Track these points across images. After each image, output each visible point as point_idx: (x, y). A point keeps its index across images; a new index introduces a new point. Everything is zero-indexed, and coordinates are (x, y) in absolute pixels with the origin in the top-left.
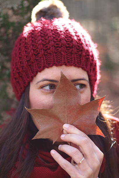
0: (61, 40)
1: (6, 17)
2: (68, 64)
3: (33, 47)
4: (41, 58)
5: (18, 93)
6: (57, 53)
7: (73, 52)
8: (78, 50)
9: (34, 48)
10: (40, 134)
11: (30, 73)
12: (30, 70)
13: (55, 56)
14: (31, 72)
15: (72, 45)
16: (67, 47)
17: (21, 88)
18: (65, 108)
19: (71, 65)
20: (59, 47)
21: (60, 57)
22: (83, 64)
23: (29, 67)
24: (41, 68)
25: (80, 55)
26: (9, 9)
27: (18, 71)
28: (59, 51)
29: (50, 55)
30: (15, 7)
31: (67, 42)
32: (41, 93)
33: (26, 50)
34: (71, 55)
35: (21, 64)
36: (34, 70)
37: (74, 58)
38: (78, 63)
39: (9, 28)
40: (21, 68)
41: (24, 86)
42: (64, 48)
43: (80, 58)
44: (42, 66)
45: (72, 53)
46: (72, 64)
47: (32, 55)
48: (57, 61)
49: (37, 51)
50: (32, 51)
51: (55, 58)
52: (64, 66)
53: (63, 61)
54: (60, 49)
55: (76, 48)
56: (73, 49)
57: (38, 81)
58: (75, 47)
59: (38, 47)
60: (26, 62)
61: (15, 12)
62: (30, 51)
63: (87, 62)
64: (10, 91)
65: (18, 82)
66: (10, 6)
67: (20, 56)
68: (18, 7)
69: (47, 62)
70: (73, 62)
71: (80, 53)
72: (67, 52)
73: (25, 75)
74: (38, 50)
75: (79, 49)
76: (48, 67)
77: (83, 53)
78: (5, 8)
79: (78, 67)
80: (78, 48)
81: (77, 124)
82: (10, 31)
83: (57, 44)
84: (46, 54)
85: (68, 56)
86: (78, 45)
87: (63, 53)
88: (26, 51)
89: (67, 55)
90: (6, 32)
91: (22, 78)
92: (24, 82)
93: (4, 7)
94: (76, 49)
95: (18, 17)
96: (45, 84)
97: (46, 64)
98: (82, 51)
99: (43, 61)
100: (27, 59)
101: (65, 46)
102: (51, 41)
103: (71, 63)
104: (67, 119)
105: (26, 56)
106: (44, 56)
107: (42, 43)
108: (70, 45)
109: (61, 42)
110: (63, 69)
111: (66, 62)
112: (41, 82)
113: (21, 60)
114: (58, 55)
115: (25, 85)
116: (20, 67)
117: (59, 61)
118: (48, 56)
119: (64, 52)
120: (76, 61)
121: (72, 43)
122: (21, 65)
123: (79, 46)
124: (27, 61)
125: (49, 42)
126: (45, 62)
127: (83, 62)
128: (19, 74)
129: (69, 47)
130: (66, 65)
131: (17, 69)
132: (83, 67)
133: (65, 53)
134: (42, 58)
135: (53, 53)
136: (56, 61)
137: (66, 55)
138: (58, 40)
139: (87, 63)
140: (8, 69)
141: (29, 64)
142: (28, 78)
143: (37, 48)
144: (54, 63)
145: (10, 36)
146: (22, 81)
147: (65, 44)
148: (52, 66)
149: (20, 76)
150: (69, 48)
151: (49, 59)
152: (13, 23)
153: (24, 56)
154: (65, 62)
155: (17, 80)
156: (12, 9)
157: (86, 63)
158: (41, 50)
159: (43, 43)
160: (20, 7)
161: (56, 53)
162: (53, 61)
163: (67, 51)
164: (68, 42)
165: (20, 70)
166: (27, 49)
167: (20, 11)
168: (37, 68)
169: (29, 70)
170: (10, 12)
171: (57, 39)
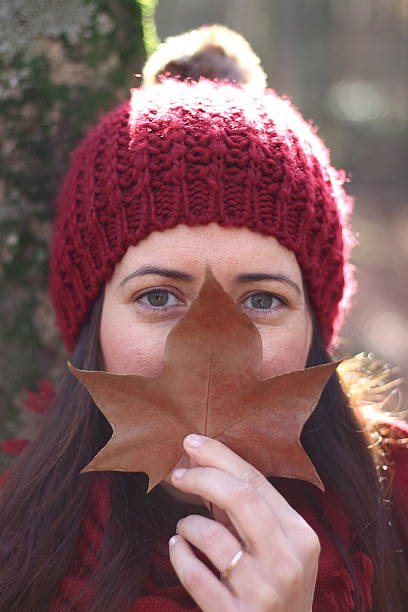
0: (209, 140)
1: (42, 66)
2: (227, 221)
3: (118, 162)
4: (139, 197)
5: (69, 326)
6: (194, 181)
7: (248, 181)
8: (268, 179)
9: (120, 166)
10: (108, 457)
11: (105, 250)
12: (105, 239)
13: (185, 193)
14: (107, 244)
15: (246, 157)
16: (229, 165)
17: (78, 307)
18: (204, 378)
19: (239, 225)
20: (202, 164)
21: (204, 194)
22: (281, 225)
23: (102, 230)
24: (138, 231)
25: (274, 195)
26: (51, 39)
27: (69, 247)
28: (200, 174)
29: (170, 188)
30: (73, 33)
31: (229, 147)
32: (135, 315)
33: (97, 173)
34: (242, 193)
35: (78, 221)
36: (116, 238)
37: (252, 202)
38: (263, 220)
39: (49, 106)
40: (79, 235)
41: (87, 298)
42: (219, 167)
43: (275, 203)
44: (142, 223)
45: (244, 186)
46: (242, 220)
47: (115, 188)
48: (191, 208)
49: (130, 176)
50: (115, 176)
51: (186, 198)
52: (214, 228)
53: (210, 209)
54: (204, 170)
55: (261, 169)
56: (251, 173)
57: (126, 276)
58: (256, 166)
59: (133, 162)
60: (94, 214)
61: (72, 52)
62: (108, 177)
63: (299, 220)
64: (48, 323)
65: (69, 286)
66: (55, 31)
67: (79, 196)
68: (81, 35)
69: (160, 211)
70: (245, 212)
71: (273, 187)
72: (226, 182)
73: (90, 256)
74: (134, 173)
75: (270, 175)
76: (160, 229)
77: (283, 189)
78: (41, 35)
79: (265, 233)
80: (267, 170)
81: (238, 437)
82: (55, 115)
83: (196, 154)
84: (157, 183)
85: (232, 196)
86: (271, 160)
87: (213, 182)
88: (96, 180)
89: (227, 189)
90: (40, 119)
91: (81, 271)
92: (87, 283)
93: (36, 32)
94: (259, 173)
95: (81, 67)
96: (146, 284)
97: (154, 217)
98: (281, 180)
99: (145, 206)
100: (97, 203)
101: (222, 160)
102: (179, 142)
103: (240, 217)
104: (204, 415)
105: (96, 195)
106: (149, 190)
107: (149, 150)
108: (240, 158)
109: (211, 146)
110: (212, 235)
111: (222, 213)
112: (136, 278)
113: (79, 210)
114: (197, 189)
115: (90, 294)
116: (75, 232)
117: (199, 207)
118: (165, 190)
119: (216, 180)
120: (257, 211)
121: (249, 154)
122: (80, 224)
123: (270, 166)
124: (98, 210)
125: (171, 145)
126: (153, 209)
127: (282, 218)
128: (72, 259)
129: (236, 164)
130: (222, 223)
131: (68, 240)
132: (284, 235)
133: (222, 184)
134: (142, 198)
135: (180, 180)
136: (187, 209)
137: (222, 191)
138: (202, 139)
139: (298, 226)
140: (43, 245)
141: (103, 218)
142: (98, 268)
143: (130, 167)
144: (182, 213)
145: (54, 130)
146: (80, 281)
147: (222, 154)
148: (173, 226)
149: (74, 264)
150: (236, 169)
151: (166, 202)
152: (63, 90)
153: (90, 195)
154: (218, 214)
155: (67, 280)
156: (63, 38)
157: (292, 224)
158: (144, 171)
159: (150, 148)
160: (88, 35)
161: (189, 182)
162: (178, 208)
163: (227, 176)
164: (236, 147)
165: (76, 242)
166: (100, 171)
167: (88, 49)
168: (126, 230)
169: (102, 240)
170: (55, 52)
171: (197, 139)
